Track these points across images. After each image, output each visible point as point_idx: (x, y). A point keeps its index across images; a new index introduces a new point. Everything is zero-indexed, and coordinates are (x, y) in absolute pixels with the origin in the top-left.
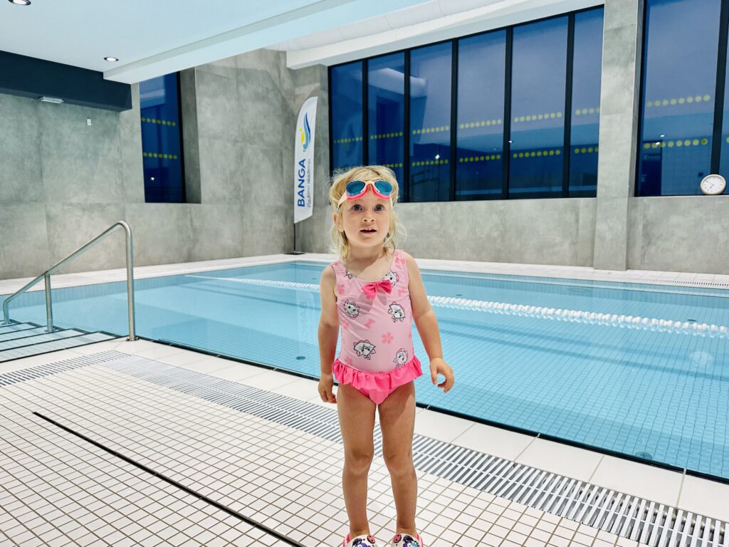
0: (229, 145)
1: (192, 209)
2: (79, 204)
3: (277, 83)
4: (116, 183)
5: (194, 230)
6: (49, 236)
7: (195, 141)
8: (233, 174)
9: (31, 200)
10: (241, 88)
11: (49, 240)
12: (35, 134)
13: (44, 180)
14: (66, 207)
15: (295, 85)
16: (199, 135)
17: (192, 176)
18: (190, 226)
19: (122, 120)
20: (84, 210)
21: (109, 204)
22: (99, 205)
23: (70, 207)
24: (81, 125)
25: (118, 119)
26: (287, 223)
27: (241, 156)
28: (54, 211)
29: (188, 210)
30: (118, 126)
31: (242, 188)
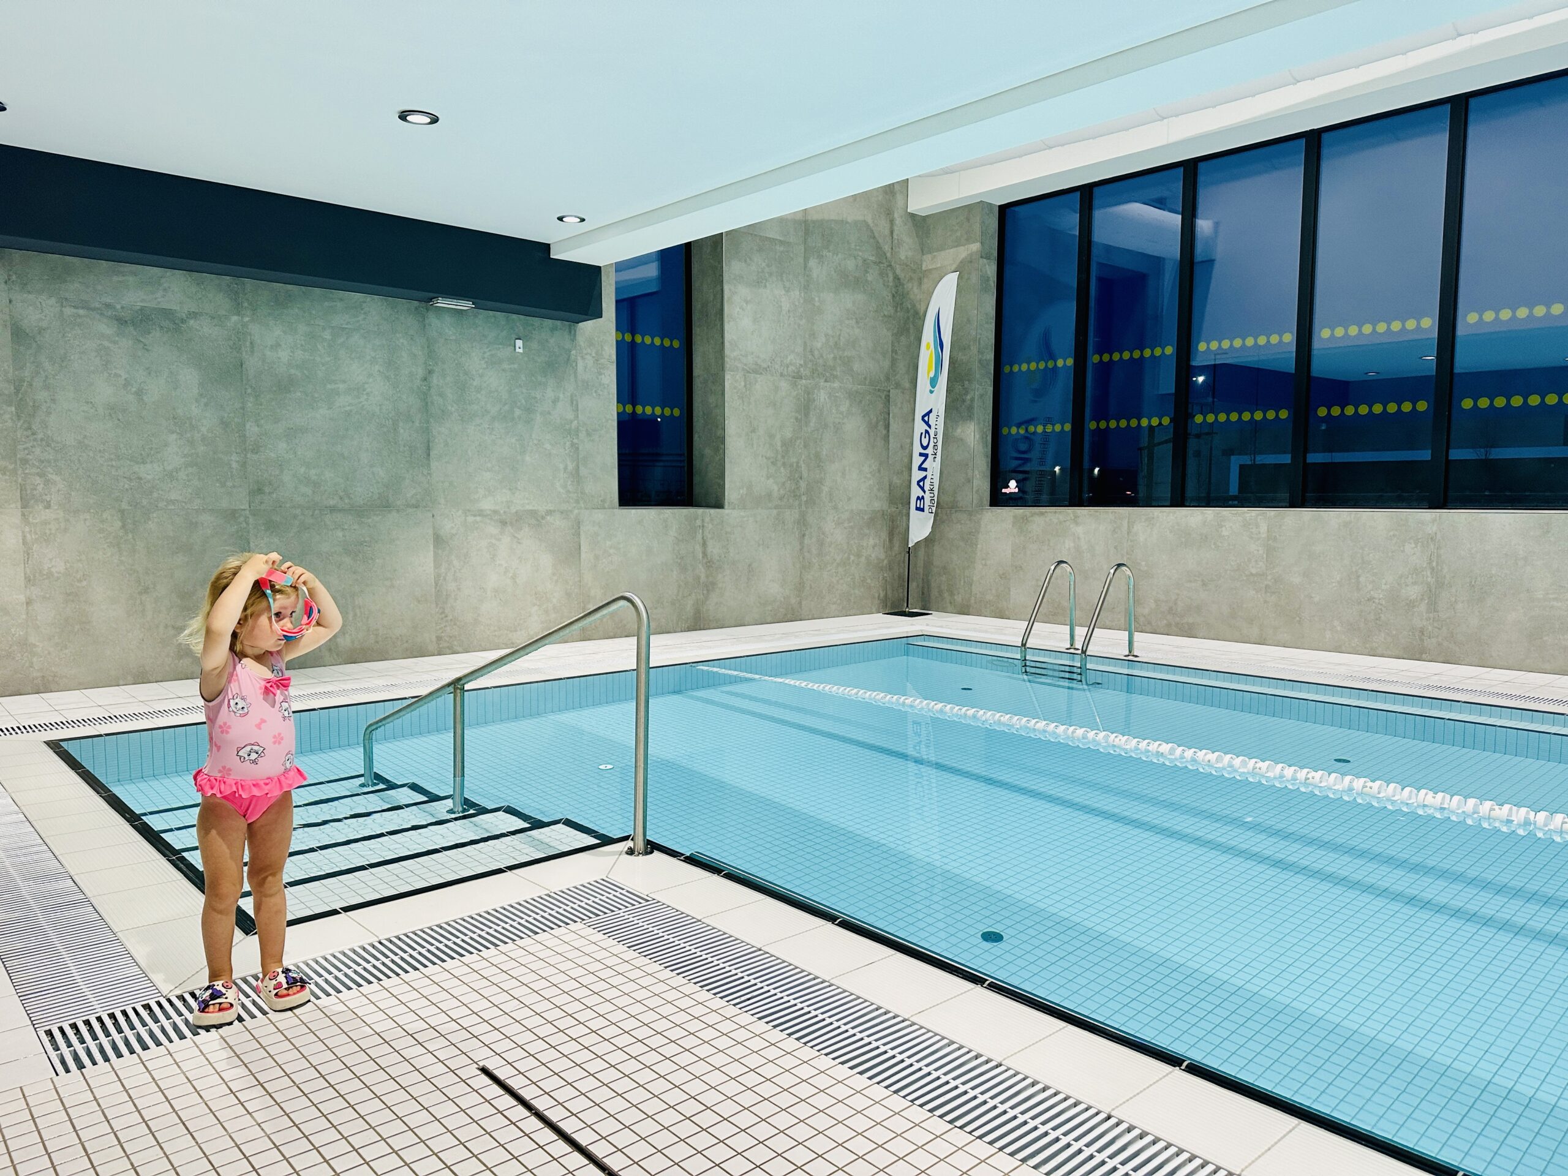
0: (784, 385)
1: (707, 520)
2: (495, 512)
3: (887, 248)
4: (565, 468)
5: (709, 564)
6: (438, 577)
7: (718, 379)
8: (787, 445)
9: (408, 506)
10: (813, 263)
11: (436, 584)
12: (420, 372)
13: (434, 464)
14: (470, 519)
15: (924, 249)
16: (727, 366)
17: (708, 451)
18: (700, 556)
19: (581, 340)
20: (504, 523)
21: (550, 512)
22: (533, 513)
23: (478, 519)
24: (504, 352)
25: (573, 339)
26: (891, 548)
27: (805, 407)
28: (447, 527)
29: (699, 523)
30: (573, 352)
31: (805, 475)
